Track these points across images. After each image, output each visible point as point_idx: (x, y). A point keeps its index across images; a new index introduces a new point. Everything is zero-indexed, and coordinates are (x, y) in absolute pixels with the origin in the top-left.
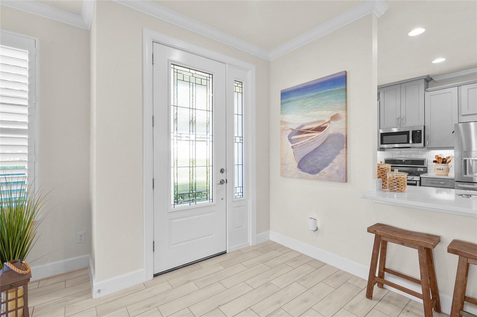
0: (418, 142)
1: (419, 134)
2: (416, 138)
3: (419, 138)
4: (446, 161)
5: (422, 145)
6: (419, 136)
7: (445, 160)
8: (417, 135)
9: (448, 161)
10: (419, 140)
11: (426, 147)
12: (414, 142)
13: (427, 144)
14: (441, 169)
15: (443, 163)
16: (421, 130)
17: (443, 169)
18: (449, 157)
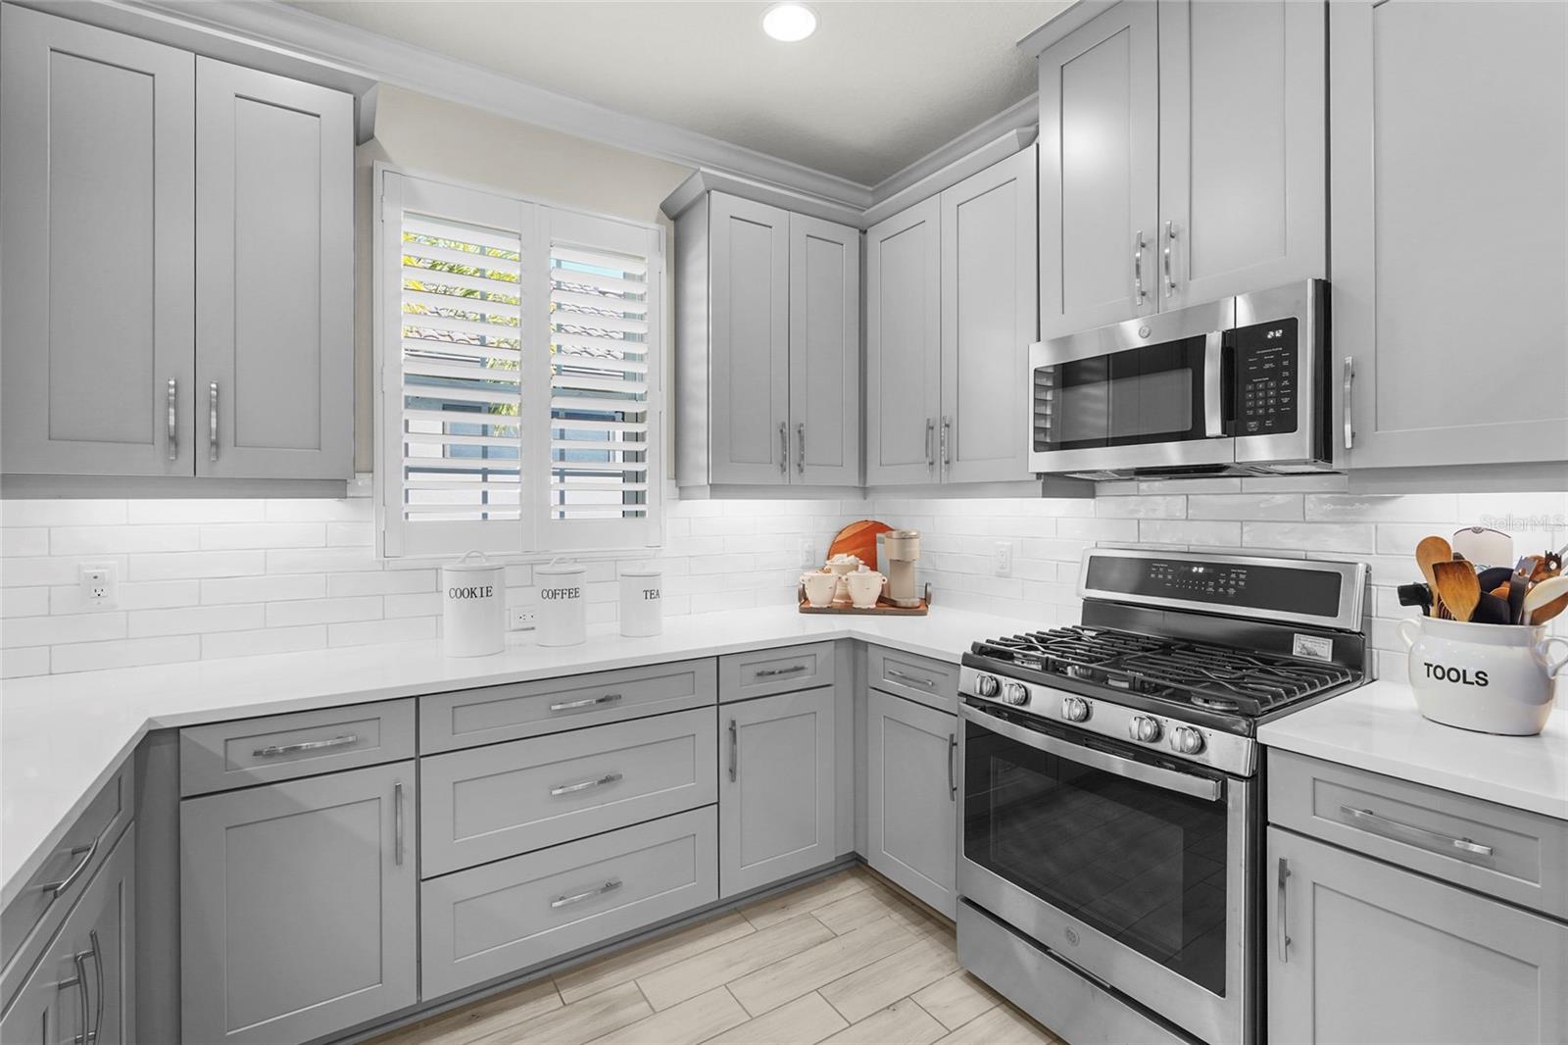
0: (1268, 423)
1: (1278, 358)
2: (1255, 391)
3: (1278, 388)
4: (1517, 597)
5: (1298, 443)
6: (1274, 374)
7: (1505, 589)
8: (1261, 361)
9: (1533, 602)
10: (1279, 405)
11: (1336, 465)
12: (1235, 424)
13: (1349, 445)
14: (1462, 676)
15: (1485, 613)
16: (1295, 320)
17: (1482, 679)
18: (1550, 557)
